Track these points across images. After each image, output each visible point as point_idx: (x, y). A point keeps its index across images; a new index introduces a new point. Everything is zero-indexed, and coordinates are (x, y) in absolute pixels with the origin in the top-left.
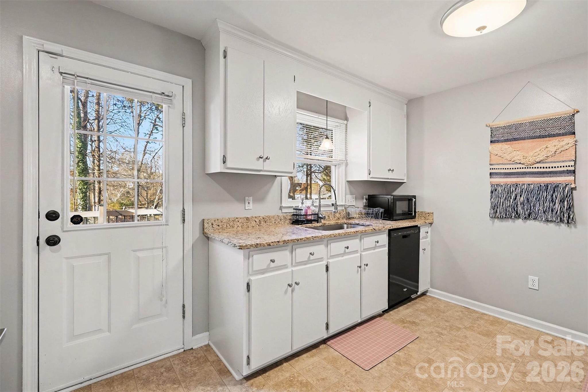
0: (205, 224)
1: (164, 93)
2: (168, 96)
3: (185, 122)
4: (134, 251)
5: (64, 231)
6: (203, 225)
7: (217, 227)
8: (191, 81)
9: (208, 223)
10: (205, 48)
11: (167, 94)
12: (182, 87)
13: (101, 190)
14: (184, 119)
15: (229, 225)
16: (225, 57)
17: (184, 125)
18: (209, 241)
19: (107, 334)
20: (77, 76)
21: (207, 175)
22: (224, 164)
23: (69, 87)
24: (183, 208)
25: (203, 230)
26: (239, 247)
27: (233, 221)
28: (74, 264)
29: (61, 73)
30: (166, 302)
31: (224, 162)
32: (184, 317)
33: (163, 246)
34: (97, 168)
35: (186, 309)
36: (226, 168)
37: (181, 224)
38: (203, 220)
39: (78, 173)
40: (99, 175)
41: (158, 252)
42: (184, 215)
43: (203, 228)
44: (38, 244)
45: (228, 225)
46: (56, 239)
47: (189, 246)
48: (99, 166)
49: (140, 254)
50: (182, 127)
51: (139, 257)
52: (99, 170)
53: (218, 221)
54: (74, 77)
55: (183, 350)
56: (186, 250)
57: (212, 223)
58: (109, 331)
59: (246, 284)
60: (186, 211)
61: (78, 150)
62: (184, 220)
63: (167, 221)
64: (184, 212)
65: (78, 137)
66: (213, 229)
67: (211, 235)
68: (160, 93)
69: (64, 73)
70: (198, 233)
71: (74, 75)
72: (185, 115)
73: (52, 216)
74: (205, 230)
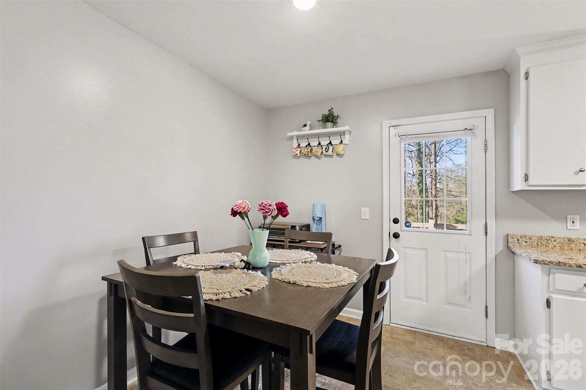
0: (509, 239)
1: (466, 129)
2: (471, 130)
3: (488, 148)
4: (444, 251)
5: (402, 231)
6: (508, 239)
7: (525, 243)
8: (494, 110)
9: (512, 238)
10: (509, 73)
11: (469, 128)
12: (484, 117)
13: (438, 206)
14: (486, 146)
15: (541, 244)
16: (527, 78)
17: (486, 150)
18: (515, 256)
19: (425, 303)
20: (408, 135)
21: (512, 193)
22: (526, 181)
23: (403, 143)
24: (486, 222)
25: (508, 244)
26: (534, 261)
27: (547, 239)
28: (407, 252)
29: (400, 136)
30: (470, 298)
31: (526, 180)
32: (487, 316)
33: (467, 251)
34: (434, 187)
35: (489, 310)
36: (529, 186)
37: (484, 236)
38: (508, 235)
39: (418, 192)
40: (436, 193)
41: (462, 256)
42: (486, 228)
43: (508, 243)
44: (389, 237)
45: (539, 243)
46: (398, 235)
47: (491, 255)
48: (436, 185)
49: (449, 255)
50: (485, 152)
51: (447, 256)
52: (436, 188)
53: (525, 238)
54: (406, 136)
55: (486, 345)
56: (489, 259)
57: (518, 239)
58: (427, 302)
59: (546, 300)
60: (488, 225)
61: (419, 173)
62: (486, 233)
63: (470, 231)
64: (487, 226)
65: (419, 162)
66: (519, 244)
67: (517, 250)
68: (463, 129)
69: (401, 136)
70: (501, 247)
71: (406, 135)
72: (487, 142)
73: (396, 221)
74: (509, 244)
